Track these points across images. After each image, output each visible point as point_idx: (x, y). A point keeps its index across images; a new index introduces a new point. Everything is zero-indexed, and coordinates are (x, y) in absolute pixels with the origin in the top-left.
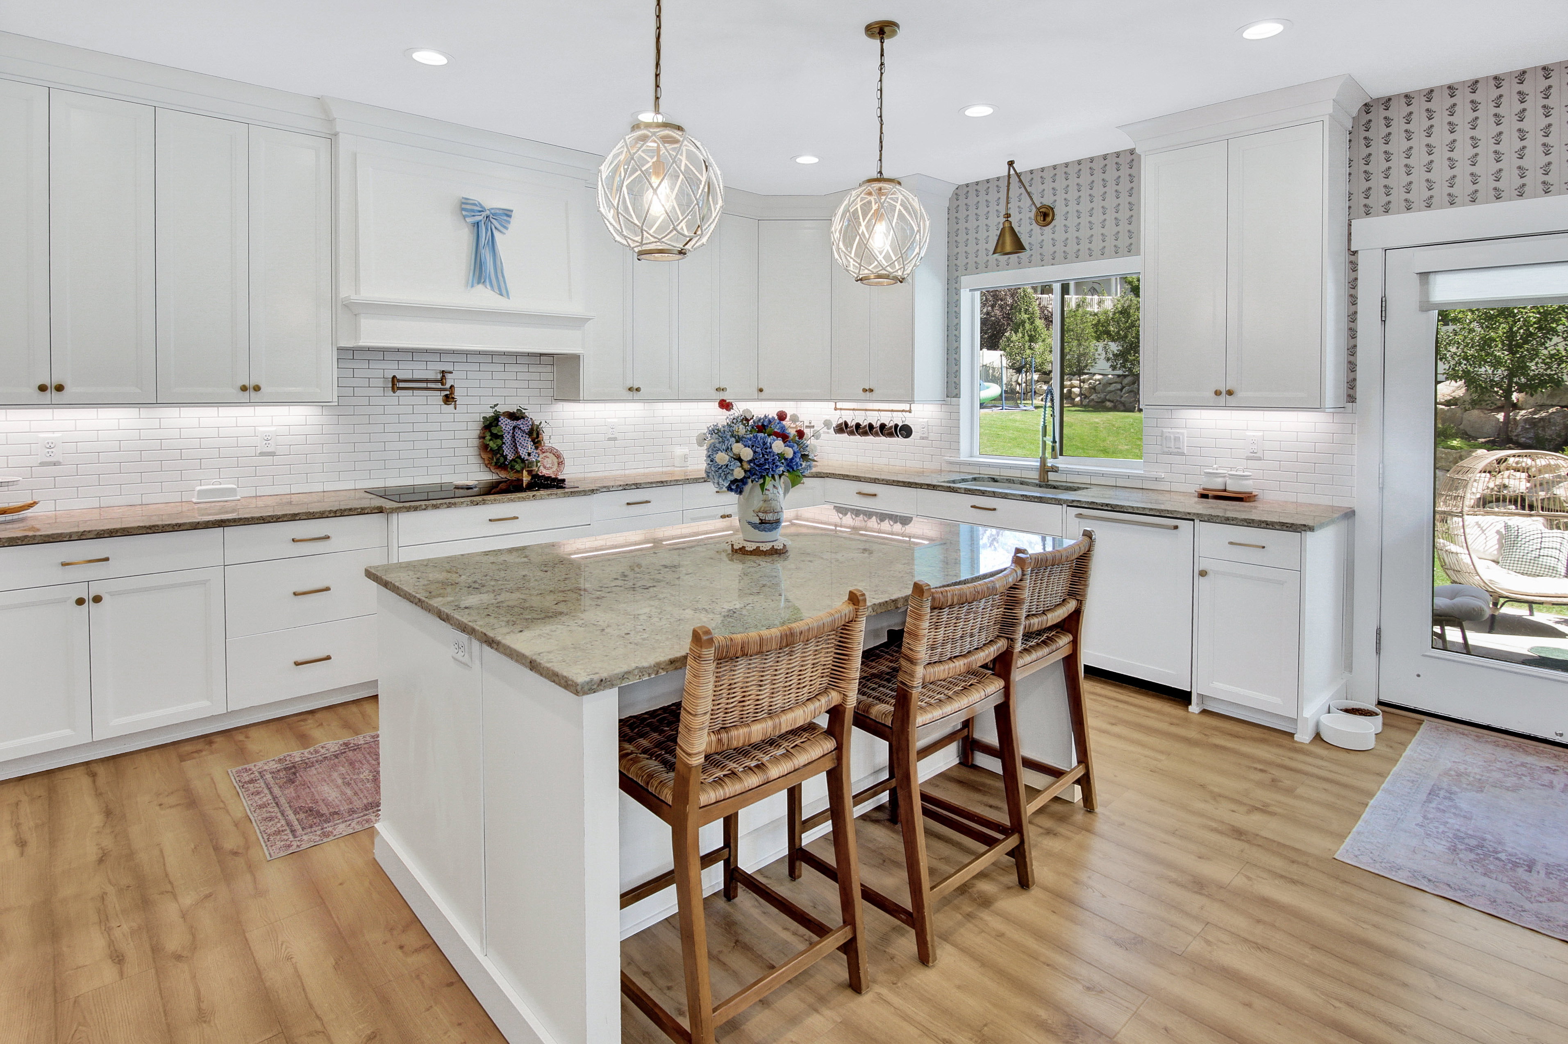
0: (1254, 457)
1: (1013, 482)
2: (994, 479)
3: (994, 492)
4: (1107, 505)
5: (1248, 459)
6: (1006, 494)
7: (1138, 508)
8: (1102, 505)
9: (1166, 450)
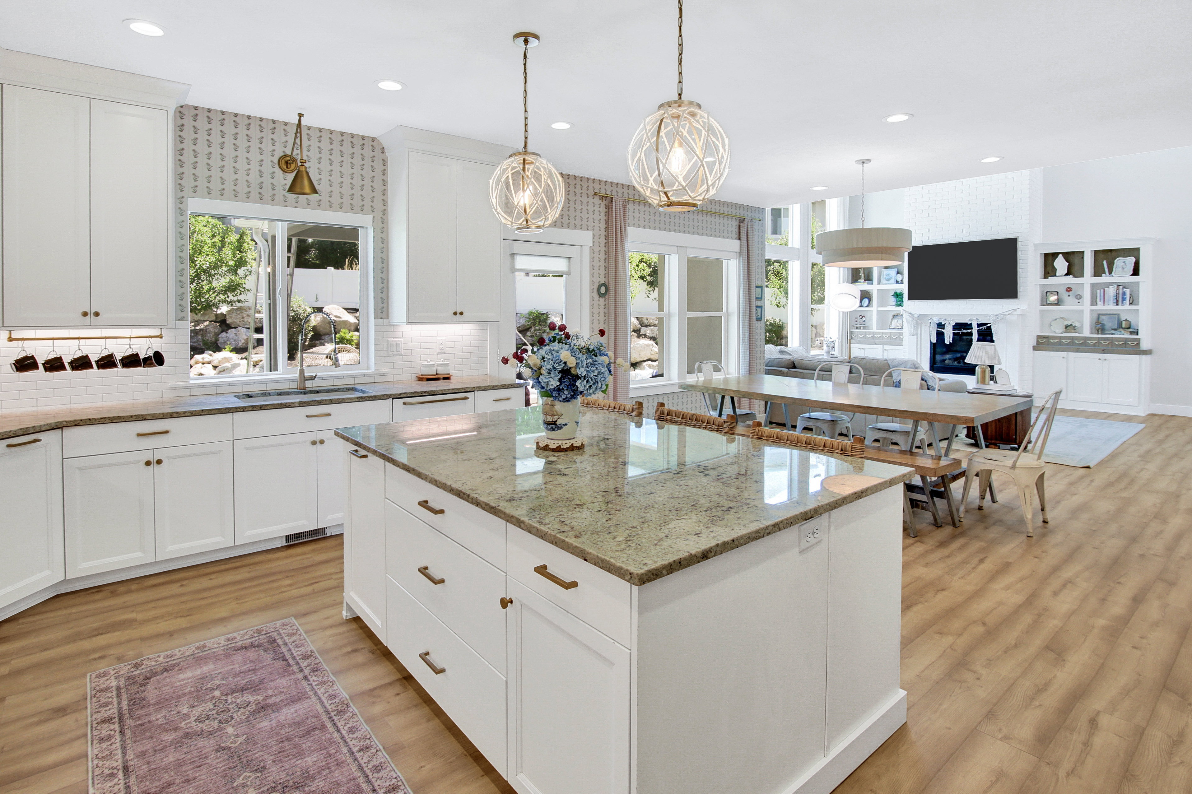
0: (442, 353)
1: (269, 395)
2: (248, 395)
3: (330, 400)
4: (425, 392)
5: (438, 354)
6: (343, 399)
7: (445, 390)
8: (422, 393)
9: (391, 353)
